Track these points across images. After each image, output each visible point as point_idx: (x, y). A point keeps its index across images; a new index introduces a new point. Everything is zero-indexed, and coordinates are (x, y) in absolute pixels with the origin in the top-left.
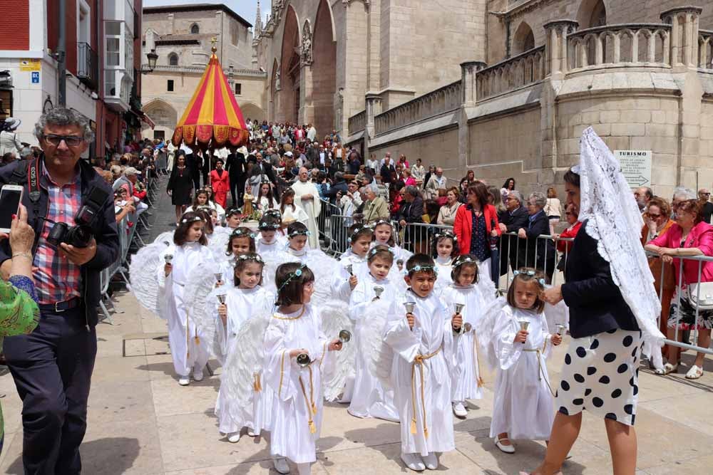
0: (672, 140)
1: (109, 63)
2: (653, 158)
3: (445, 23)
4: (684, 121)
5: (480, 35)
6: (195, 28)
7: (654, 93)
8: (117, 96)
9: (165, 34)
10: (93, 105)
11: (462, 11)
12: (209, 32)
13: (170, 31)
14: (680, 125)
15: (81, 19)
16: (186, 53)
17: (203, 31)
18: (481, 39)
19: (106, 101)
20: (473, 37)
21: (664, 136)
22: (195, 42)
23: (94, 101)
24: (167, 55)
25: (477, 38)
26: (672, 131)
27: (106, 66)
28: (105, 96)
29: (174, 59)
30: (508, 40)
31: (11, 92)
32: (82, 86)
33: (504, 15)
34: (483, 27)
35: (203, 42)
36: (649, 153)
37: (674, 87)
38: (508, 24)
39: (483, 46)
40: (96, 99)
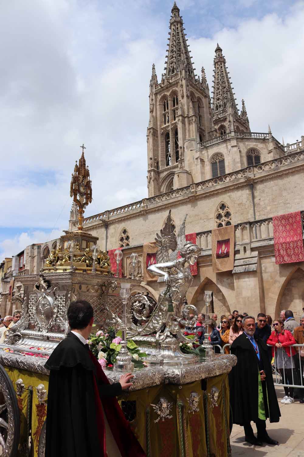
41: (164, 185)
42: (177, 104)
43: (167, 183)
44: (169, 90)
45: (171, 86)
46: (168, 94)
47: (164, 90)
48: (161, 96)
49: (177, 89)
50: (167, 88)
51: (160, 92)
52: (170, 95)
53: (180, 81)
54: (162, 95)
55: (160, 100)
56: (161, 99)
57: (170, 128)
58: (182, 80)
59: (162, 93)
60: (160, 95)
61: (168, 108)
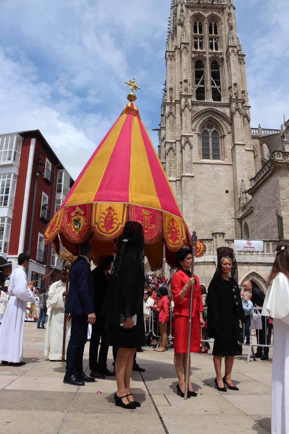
1: (53, 254)
3: (214, 224)
5: (232, 228)
7: (204, 263)
8: (55, 265)
10: (44, 269)
11: (223, 217)
15: (40, 240)
18: (234, 230)
19: (51, 267)
20: (229, 229)
23: (45, 268)
25: (231, 229)
27: (52, 255)
28: (51, 266)
30: (242, 230)
31: (12, 267)
32: (38, 263)
33: (239, 218)
34: (234, 224)
37: (213, 261)
38: (241, 223)
39: (234, 232)
40: (45, 267)
41: (196, 122)
42: (216, 33)
43: (201, 121)
44: (207, 12)
45: (211, 8)
46: (206, 15)
47: (200, 7)
48: (192, 13)
49: (220, 15)
50: (205, 7)
51: (194, 7)
52: (207, 18)
53: (227, 8)
54: (196, 12)
55: (192, 17)
56: (193, 15)
57: (208, 56)
58: (229, 8)
59: (196, 10)
60: (192, 11)
61: (201, 31)
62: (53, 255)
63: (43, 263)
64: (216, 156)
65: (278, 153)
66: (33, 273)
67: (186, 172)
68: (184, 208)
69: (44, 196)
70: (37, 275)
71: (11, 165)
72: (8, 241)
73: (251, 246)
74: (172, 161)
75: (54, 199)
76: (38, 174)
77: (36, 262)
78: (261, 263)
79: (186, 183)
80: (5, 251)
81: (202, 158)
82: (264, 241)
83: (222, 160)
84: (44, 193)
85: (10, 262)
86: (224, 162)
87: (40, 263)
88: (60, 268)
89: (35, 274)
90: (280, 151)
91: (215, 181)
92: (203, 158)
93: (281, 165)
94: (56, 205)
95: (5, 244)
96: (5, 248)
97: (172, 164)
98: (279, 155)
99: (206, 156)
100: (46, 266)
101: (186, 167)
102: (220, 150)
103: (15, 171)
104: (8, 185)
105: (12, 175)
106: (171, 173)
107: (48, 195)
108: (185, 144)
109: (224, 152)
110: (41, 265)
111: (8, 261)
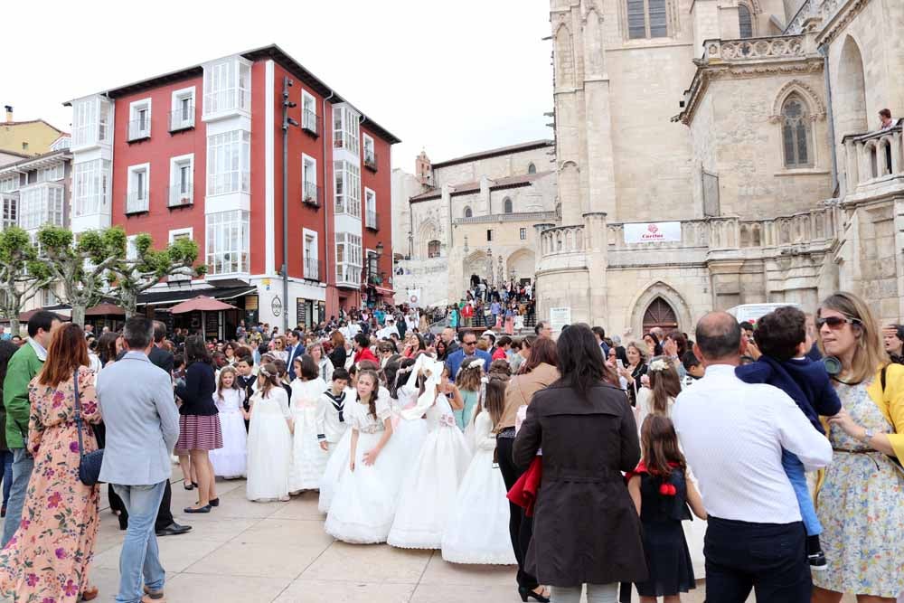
0: (585, 299)
1: (339, 261)
2: (572, 312)
4: (592, 286)
6: (532, 168)
7: (568, 270)
8: (344, 281)
9: (504, 176)
10: (322, 291)
12: (546, 169)
13: (508, 174)
14: (589, 289)
15: (308, 241)
16: (519, 196)
17: (539, 169)
19: (336, 285)
21: (579, 296)
22: (527, 184)
23: (324, 288)
24: (501, 201)
26: (584, 293)
27: (337, 263)
28: (335, 282)
29: (508, 204)
31: (258, 296)
32: (310, 282)
35: (535, 183)
36: (569, 309)
37: (583, 265)
62: (340, 263)
63: (318, 282)
64: (659, 31)
65: (713, 45)
66: (300, 301)
67: (594, 73)
68: (590, 148)
69: (306, 160)
70: (310, 302)
71: (237, 116)
72: (249, 252)
73: (657, 233)
74: (565, 52)
75: (330, 162)
76: (286, 125)
77: (303, 281)
78: (674, 264)
79: (592, 95)
80: (244, 269)
81: (628, 37)
82: (682, 222)
83: (672, 37)
84: (304, 156)
85: (255, 287)
86: (674, 42)
87: (312, 281)
88: (355, 284)
89: (304, 301)
90: (715, 40)
91: (657, 85)
92: (632, 37)
93: (715, 70)
94: (335, 171)
95: (244, 257)
96: (243, 264)
97: (566, 57)
98: (713, 48)
99: (636, 31)
100: (325, 285)
101: (592, 62)
102: (668, 15)
103: (245, 124)
104: (236, 152)
105: (241, 133)
106: (566, 77)
107: (314, 157)
108: (588, 14)
109: (675, 19)
110: (315, 283)
111: (252, 285)
